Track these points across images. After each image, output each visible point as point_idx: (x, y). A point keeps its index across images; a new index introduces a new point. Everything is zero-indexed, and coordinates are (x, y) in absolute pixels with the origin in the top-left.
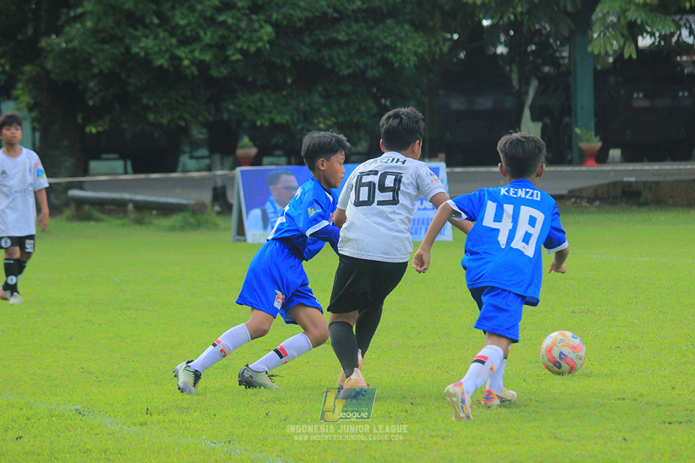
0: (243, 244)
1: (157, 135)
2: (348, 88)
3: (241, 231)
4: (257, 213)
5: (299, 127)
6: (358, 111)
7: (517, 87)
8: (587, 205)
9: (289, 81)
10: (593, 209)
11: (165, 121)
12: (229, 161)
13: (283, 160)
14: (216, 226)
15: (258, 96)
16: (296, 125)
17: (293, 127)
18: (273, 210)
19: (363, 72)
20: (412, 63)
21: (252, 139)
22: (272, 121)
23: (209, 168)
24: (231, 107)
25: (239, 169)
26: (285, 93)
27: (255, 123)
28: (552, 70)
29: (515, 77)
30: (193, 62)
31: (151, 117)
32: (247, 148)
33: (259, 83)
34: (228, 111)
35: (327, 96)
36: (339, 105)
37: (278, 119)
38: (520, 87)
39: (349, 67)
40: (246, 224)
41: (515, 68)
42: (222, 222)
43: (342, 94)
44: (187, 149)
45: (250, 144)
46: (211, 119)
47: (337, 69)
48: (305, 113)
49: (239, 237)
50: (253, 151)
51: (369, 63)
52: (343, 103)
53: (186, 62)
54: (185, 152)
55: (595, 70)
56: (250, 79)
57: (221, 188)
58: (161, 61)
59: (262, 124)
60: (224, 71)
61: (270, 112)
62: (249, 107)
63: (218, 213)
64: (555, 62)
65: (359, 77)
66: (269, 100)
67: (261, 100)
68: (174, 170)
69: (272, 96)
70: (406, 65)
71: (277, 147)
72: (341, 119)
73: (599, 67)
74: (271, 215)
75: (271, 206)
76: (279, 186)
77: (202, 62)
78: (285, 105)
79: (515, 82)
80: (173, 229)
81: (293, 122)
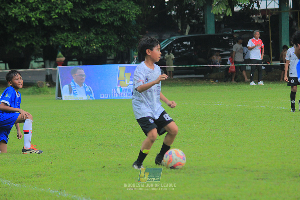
0: (61, 100)
1: (20, 52)
2: (106, 30)
3: (60, 95)
4: (66, 87)
5: (84, 48)
6: (111, 41)
7: (181, 29)
8: (213, 82)
9: (80, 27)
10: (215, 83)
11: (24, 46)
12: (53, 63)
13: (77, 63)
14: (48, 92)
15: (66, 34)
16: (83, 47)
17: (81, 48)
18: (74, 85)
19: (113, 23)
20: (134, 19)
21: (63, 53)
22: (72, 46)
23: (44, 67)
24: (54, 39)
25: (58, 67)
26: (78, 33)
27: (65, 46)
28: (196, 21)
29: (180, 24)
30: (36, 19)
31: (18, 44)
32: (61, 58)
33: (66, 28)
34: (52, 41)
35: (97, 34)
36: (102, 38)
37: (75, 45)
38: (182, 29)
39: (106, 21)
40: (63, 91)
41: (179, 21)
42: (51, 90)
43: (103, 33)
44: (33, 58)
45: (62, 56)
46: (45, 44)
47: (101, 22)
48: (87, 42)
49: (58, 98)
50: (63, 59)
51: (115, 19)
52: (104, 37)
53: (33, 19)
54: (32, 60)
55: (215, 21)
56: (62, 27)
57: (50, 75)
58: (22, 19)
59: (67, 47)
60: (50, 23)
61: (71, 41)
62: (61, 39)
63: (49, 87)
64: (197, 18)
65: (110, 25)
66: (71, 36)
67: (67, 36)
68: (28, 68)
69: (72, 35)
70: (131, 20)
71: (74, 57)
72: (103, 44)
73: (217, 20)
74: (73, 88)
75: (73, 84)
76: (77, 75)
77: (40, 19)
78: (78, 38)
79: (180, 28)
80: (28, 94)
81: (81, 45)
